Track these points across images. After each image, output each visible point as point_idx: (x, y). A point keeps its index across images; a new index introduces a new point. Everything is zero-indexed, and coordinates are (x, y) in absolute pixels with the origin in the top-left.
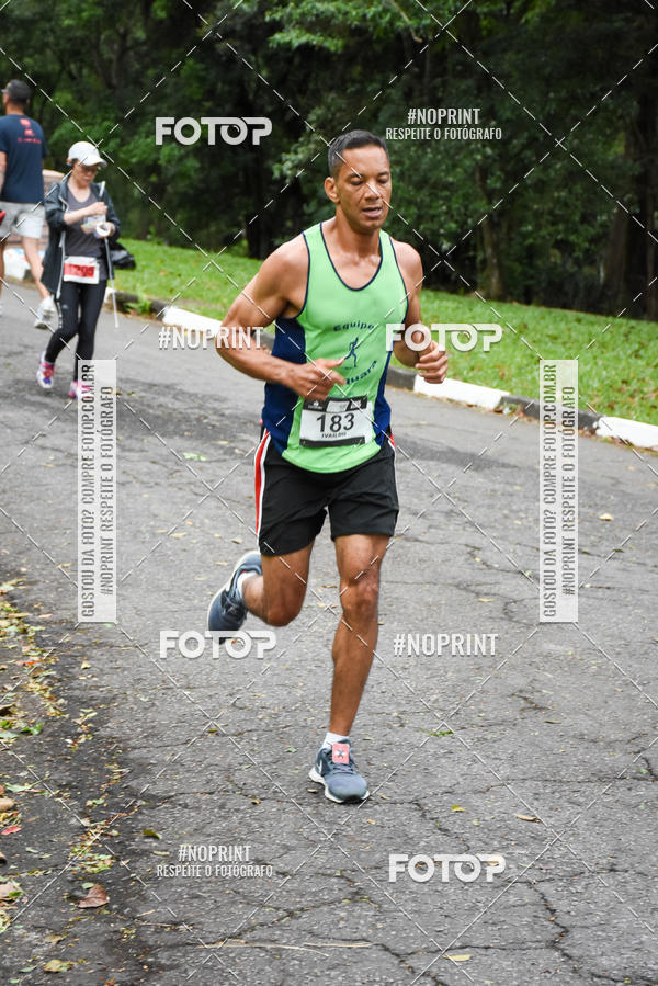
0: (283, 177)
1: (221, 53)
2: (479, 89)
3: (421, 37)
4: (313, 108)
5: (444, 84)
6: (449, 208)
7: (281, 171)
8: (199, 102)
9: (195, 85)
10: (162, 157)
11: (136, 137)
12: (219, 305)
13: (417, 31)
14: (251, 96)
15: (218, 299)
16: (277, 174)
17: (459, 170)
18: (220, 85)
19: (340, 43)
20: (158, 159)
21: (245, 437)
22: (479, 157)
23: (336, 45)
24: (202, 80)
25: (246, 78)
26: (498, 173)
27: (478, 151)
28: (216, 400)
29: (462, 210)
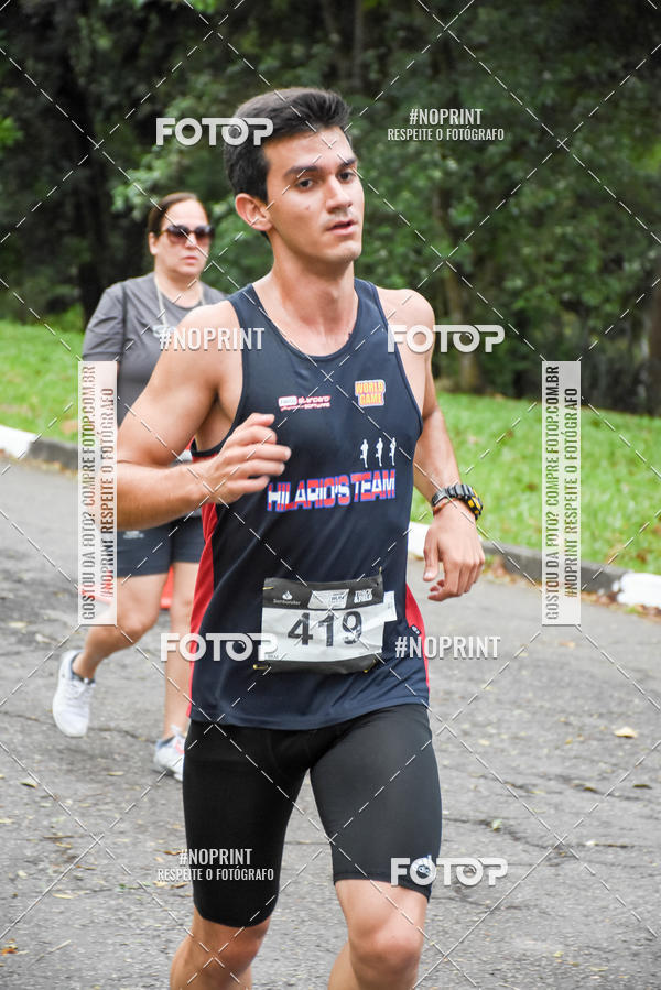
0: (129, 208)
2: (435, 67)
4: (174, 99)
5: (382, 60)
6: (391, 253)
7: (127, 200)
12: (25, 406)
14: (82, 81)
15: (22, 398)
16: (119, 204)
17: (406, 194)
21: (52, 614)
22: (437, 174)
25: (72, 51)
26: (468, 199)
27: (435, 165)
28: (10, 557)
29: (412, 256)
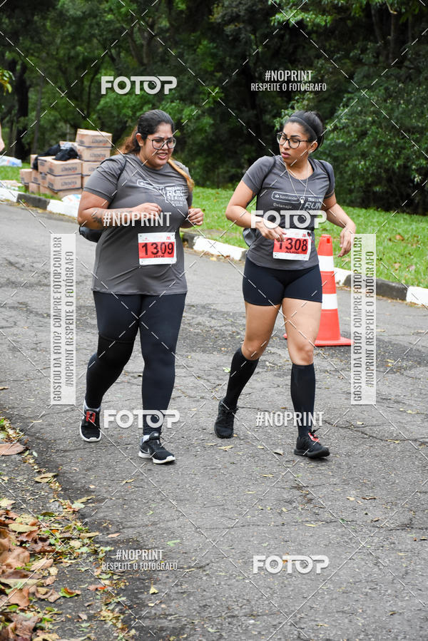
1: (229, 33)
3: (395, 11)
8: (212, 74)
9: (209, 60)
10: (184, 117)
11: (164, 102)
13: (392, 5)
18: (228, 59)
19: (329, 18)
20: (181, 118)
23: (325, 21)
24: (214, 56)
